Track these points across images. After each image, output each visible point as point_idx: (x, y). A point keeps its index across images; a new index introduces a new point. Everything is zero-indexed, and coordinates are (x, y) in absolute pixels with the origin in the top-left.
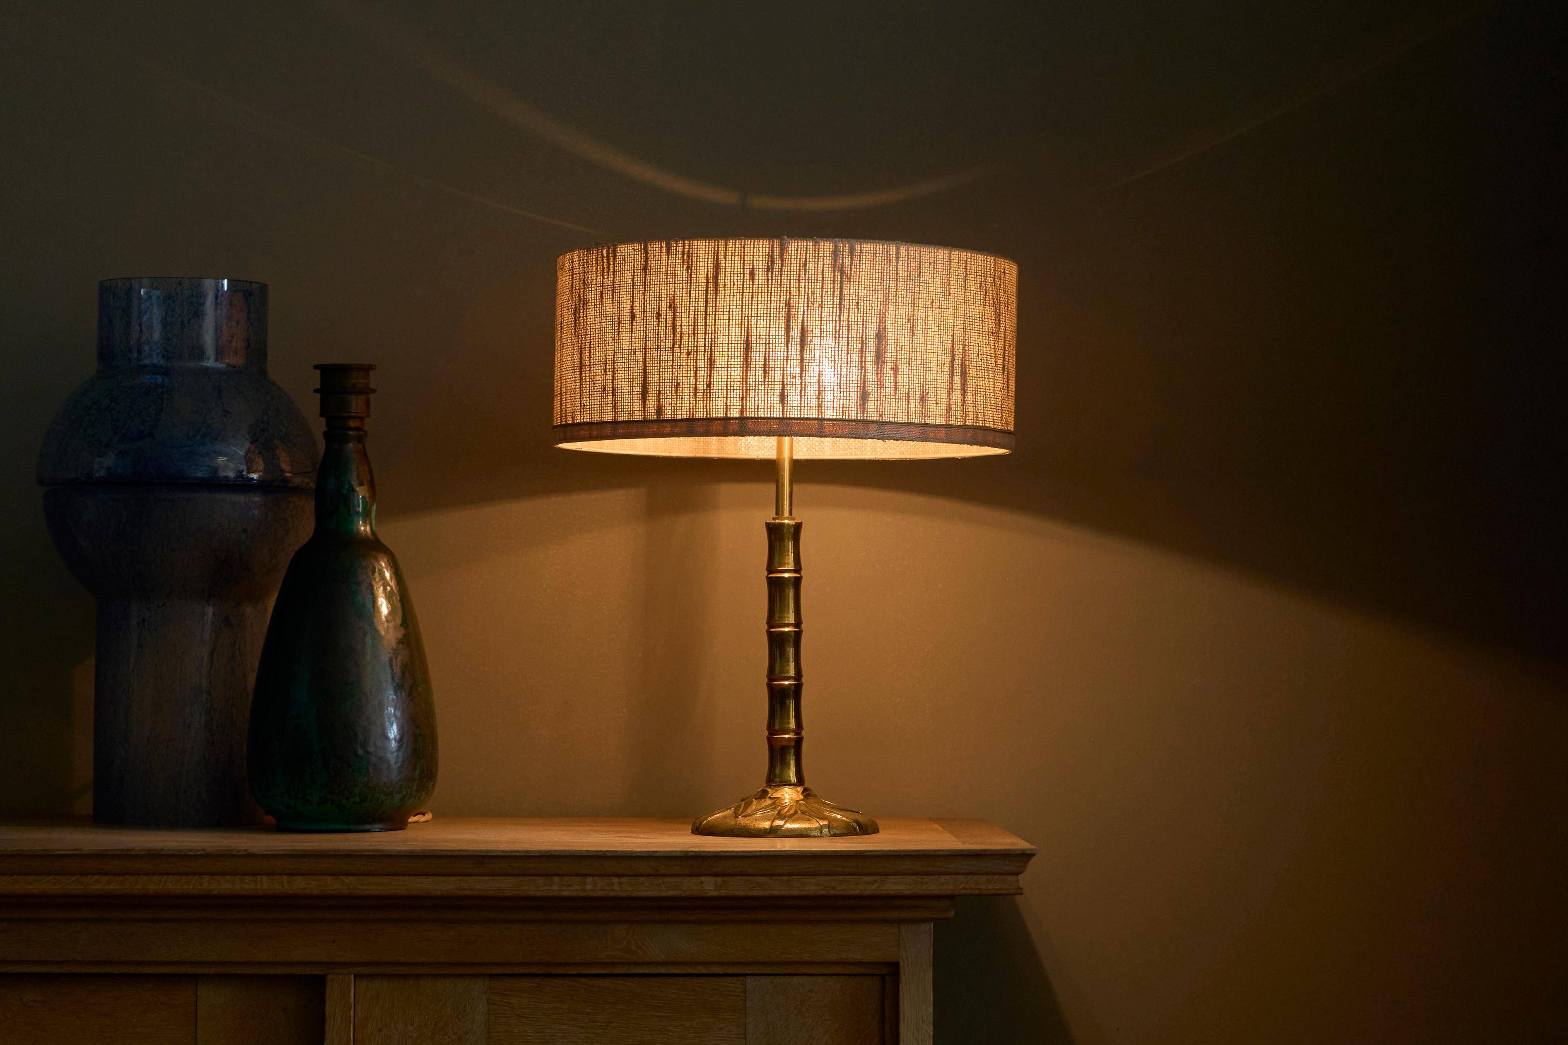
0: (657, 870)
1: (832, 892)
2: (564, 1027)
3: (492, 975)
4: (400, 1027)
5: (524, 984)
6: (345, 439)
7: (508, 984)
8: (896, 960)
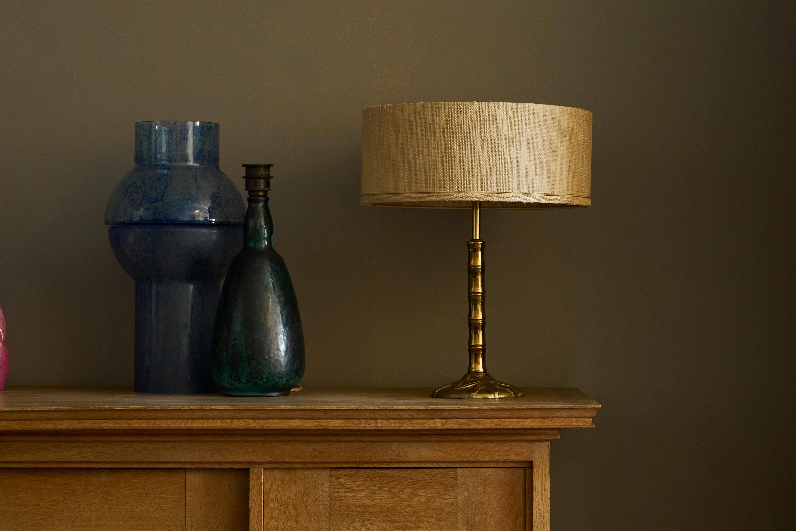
0: (413, 416)
1: (499, 427)
2: (368, 493)
3: (331, 468)
4: (286, 494)
5: (348, 472)
6: (257, 202)
7: (340, 472)
8: (532, 460)
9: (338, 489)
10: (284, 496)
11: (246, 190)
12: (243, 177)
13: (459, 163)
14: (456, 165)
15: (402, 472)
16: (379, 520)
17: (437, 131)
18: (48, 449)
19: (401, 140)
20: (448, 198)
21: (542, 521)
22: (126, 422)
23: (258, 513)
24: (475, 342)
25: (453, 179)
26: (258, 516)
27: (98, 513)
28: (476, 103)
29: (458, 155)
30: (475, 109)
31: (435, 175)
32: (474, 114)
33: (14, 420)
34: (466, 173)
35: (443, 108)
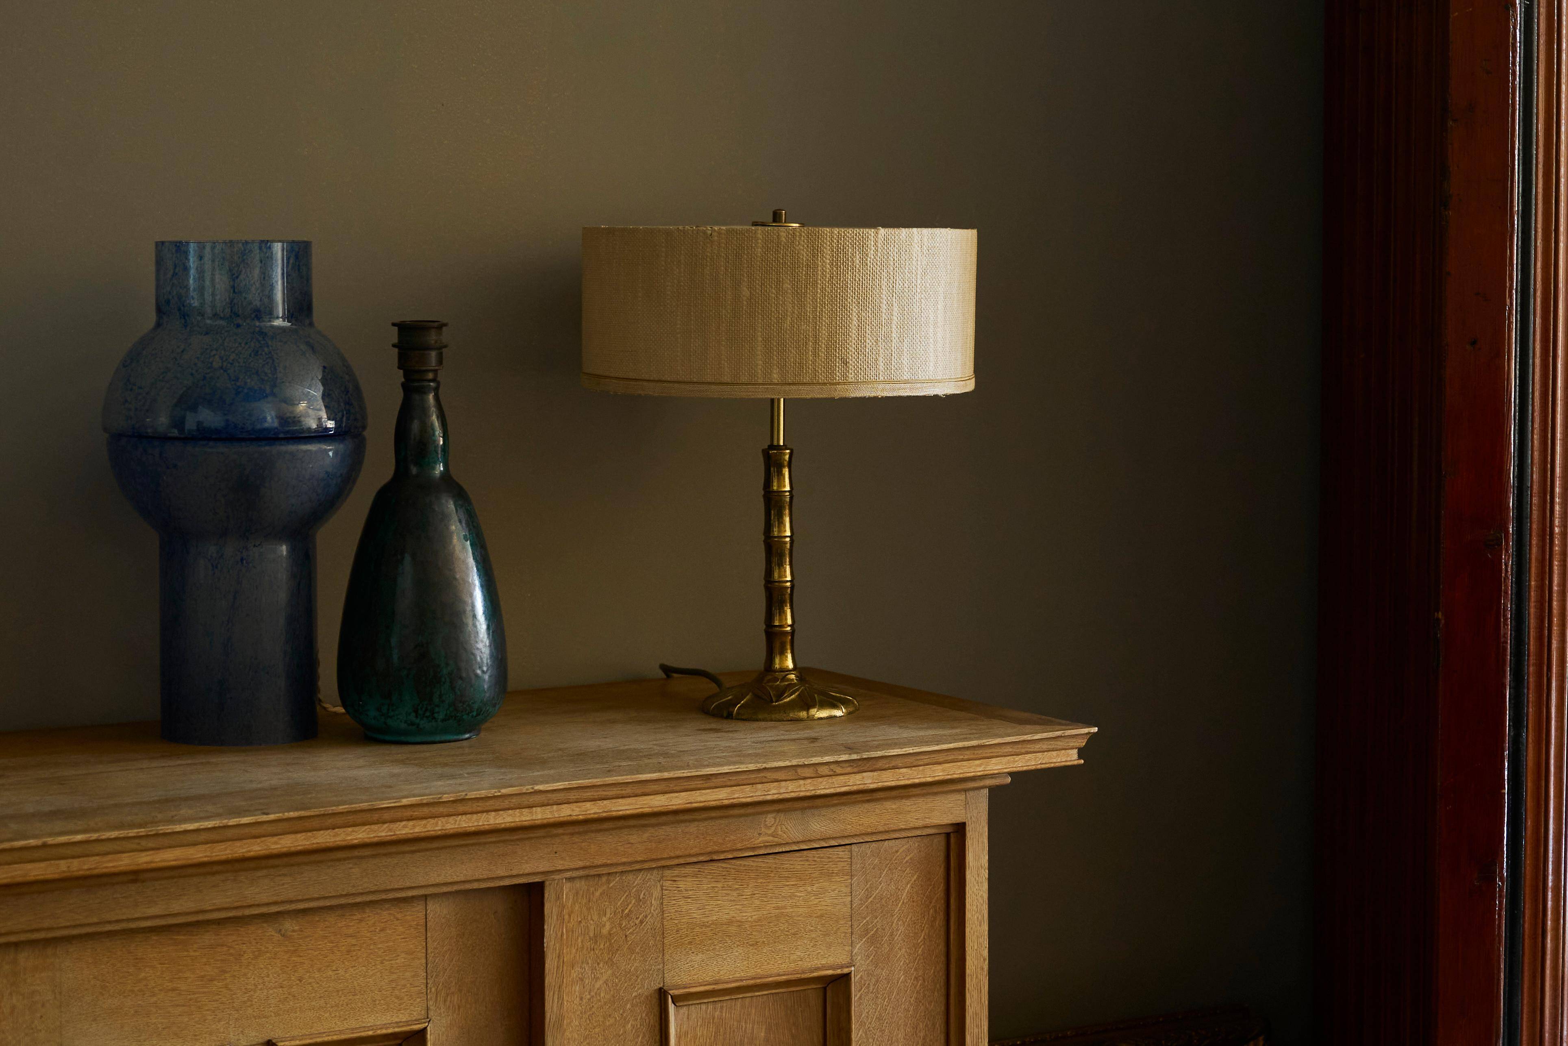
2: (719, 902)
3: (664, 867)
4: (595, 918)
5: (688, 870)
6: (423, 391)
7: (676, 872)
8: (964, 821)
9: (674, 900)
10: (592, 922)
11: (399, 368)
12: (394, 346)
13: (856, 334)
14: (851, 337)
15: (770, 860)
16: (738, 945)
17: (819, 277)
18: (214, 886)
19: (746, 292)
20: (840, 392)
21: (978, 918)
22: (387, 827)
23: (559, 957)
24: (780, 620)
25: (846, 361)
26: (558, 962)
27: (281, 989)
28: (882, 231)
29: (855, 319)
30: (880, 241)
31: (815, 354)
32: (879, 250)
33: (195, 844)
34: (867, 350)
35: (828, 239)
